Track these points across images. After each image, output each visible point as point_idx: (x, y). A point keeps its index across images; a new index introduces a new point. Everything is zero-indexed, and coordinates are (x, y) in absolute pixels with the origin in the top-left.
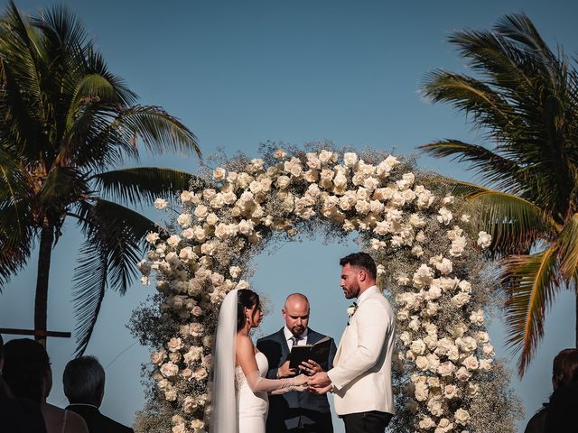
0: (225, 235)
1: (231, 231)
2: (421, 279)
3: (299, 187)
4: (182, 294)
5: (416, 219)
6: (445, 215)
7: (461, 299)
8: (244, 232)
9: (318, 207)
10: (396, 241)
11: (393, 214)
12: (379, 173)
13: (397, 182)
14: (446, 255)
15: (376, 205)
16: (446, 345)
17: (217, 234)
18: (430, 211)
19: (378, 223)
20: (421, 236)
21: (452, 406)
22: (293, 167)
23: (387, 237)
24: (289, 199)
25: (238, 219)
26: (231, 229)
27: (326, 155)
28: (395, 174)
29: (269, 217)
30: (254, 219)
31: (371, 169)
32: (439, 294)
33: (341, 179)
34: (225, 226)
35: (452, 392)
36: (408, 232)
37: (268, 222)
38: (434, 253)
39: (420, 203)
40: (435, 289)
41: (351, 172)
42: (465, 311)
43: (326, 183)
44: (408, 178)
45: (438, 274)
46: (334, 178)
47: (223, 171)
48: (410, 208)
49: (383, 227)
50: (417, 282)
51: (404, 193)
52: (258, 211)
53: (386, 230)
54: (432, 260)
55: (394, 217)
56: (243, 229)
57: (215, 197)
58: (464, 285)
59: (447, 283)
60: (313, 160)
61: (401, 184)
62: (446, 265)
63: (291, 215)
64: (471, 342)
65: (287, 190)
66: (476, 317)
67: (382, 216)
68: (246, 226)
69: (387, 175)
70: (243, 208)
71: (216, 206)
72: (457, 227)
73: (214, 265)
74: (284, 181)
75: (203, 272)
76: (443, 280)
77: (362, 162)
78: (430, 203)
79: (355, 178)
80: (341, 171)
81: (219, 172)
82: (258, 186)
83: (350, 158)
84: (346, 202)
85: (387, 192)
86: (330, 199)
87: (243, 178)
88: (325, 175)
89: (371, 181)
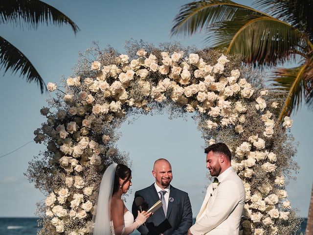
0: (100, 113)
1: (105, 110)
2: (242, 152)
3: (155, 78)
4: (68, 155)
5: (240, 106)
6: (261, 104)
7: (268, 167)
8: (114, 111)
9: (168, 93)
10: (224, 122)
11: (224, 104)
12: (216, 71)
13: (228, 78)
14: (260, 135)
15: (212, 96)
17: (94, 112)
18: (251, 100)
19: (212, 108)
20: (242, 119)
22: (151, 62)
23: (218, 119)
24: (147, 86)
25: (110, 99)
26: (103, 108)
27: (177, 56)
29: (132, 100)
30: (121, 101)
31: (209, 68)
32: (254, 163)
33: (186, 74)
34: (100, 106)
35: (260, 233)
36: (235, 118)
37: (131, 103)
38: (252, 132)
39: (243, 94)
40: (251, 161)
41: (194, 67)
43: (175, 76)
44: (235, 73)
45: (253, 149)
46: (181, 73)
47: (99, 64)
48: (236, 97)
49: (214, 111)
50: (239, 154)
51: (232, 86)
52: (124, 95)
53: (218, 113)
54: (250, 138)
55: (225, 107)
56: (113, 109)
57: (92, 83)
58: (272, 156)
59: (260, 155)
60: (167, 59)
61: (231, 79)
62: (260, 143)
63: (149, 98)
64: (275, 198)
65: (145, 80)
66: (279, 180)
67: (215, 103)
68: (116, 106)
69: (221, 73)
70: (113, 92)
71: (93, 91)
72: (268, 112)
74: (144, 73)
76: (257, 153)
77: (201, 60)
78: (251, 95)
79: (197, 74)
80: (186, 67)
81: (96, 65)
82: (125, 78)
83: (194, 58)
84: (189, 91)
85: (220, 86)
86: (178, 90)
87: (113, 69)
88: (175, 70)
89: (210, 79)
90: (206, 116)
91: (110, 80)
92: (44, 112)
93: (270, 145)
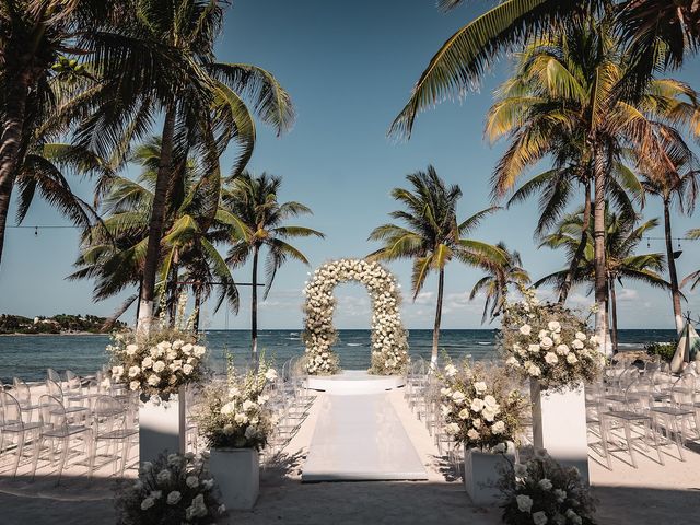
0: (327, 283)
2: (381, 298)
3: (348, 270)
5: (381, 280)
6: (389, 280)
7: (392, 304)
9: (353, 276)
10: (375, 287)
11: (375, 279)
12: (371, 267)
13: (376, 270)
14: (389, 292)
15: (370, 277)
16: (388, 317)
17: (325, 283)
18: (384, 279)
20: (382, 285)
21: (388, 334)
22: (346, 264)
23: (372, 285)
24: (345, 274)
25: (331, 278)
26: (329, 282)
27: (356, 261)
28: (375, 267)
29: (339, 278)
30: (335, 279)
31: (369, 266)
32: (386, 302)
33: (360, 269)
34: (327, 281)
35: (389, 330)
36: (379, 285)
37: (339, 280)
38: (385, 291)
39: (382, 276)
41: (363, 266)
42: (393, 307)
43: (356, 269)
44: (379, 268)
45: (386, 297)
46: (358, 268)
48: (379, 277)
49: (371, 283)
51: (378, 273)
52: (336, 277)
54: (385, 293)
55: (375, 281)
57: (324, 272)
58: (393, 300)
59: (389, 299)
60: (352, 263)
62: (388, 295)
63: (346, 278)
64: (394, 316)
65: (344, 271)
66: (396, 309)
67: (371, 280)
68: (333, 281)
69: (373, 268)
70: (332, 276)
71: (324, 275)
73: (324, 291)
74: (344, 268)
75: (320, 295)
77: (366, 263)
78: (385, 276)
79: (364, 269)
80: (360, 266)
81: (326, 266)
82: (337, 270)
83: (363, 262)
84: (361, 275)
85: (373, 273)
86: (357, 274)
87: (332, 267)
88: (356, 267)
89: (368, 271)
90: (368, 284)
91: (331, 271)
93: (392, 296)
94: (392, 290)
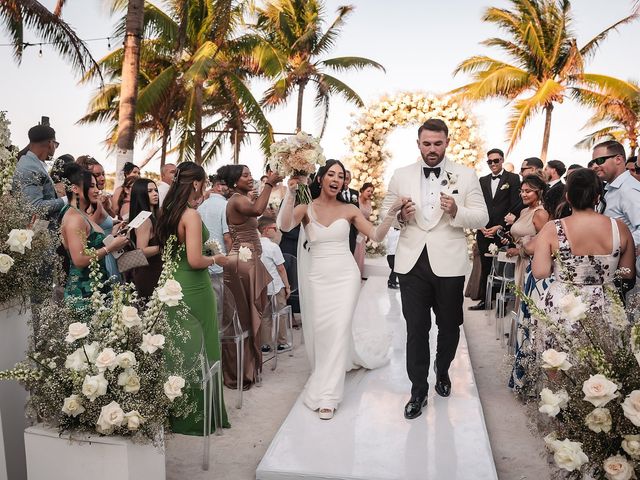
0: (378, 128)
1: (381, 127)
3: (409, 109)
6: (469, 123)
7: (472, 159)
8: (386, 127)
12: (443, 104)
14: (467, 140)
17: (375, 128)
22: (407, 100)
24: (404, 114)
25: (384, 121)
27: (420, 97)
28: (449, 105)
29: (396, 121)
30: (390, 121)
31: (439, 103)
32: (463, 156)
33: (426, 107)
34: (378, 125)
37: (395, 123)
38: (463, 139)
39: (459, 117)
40: (461, 155)
41: (431, 103)
43: (420, 108)
44: (455, 106)
45: (463, 148)
46: (424, 105)
48: (455, 119)
52: (392, 119)
54: (462, 142)
57: (375, 112)
58: (474, 152)
59: (467, 152)
60: (415, 99)
61: (451, 109)
62: (467, 145)
63: (406, 119)
65: (404, 110)
68: (387, 125)
69: (446, 105)
70: (386, 117)
71: (375, 116)
74: (402, 106)
76: (465, 150)
78: (463, 118)
79: (432, 107)
80: (427, 102)
82: (391, 109)
83: (431, 98)
85: (445, 113)
86: (421, 115)
87: (386, 105)
88: (420, 105)
89: (439, 110)
91: (384, 111)
92: (348, 128)
94: (472, 139)
